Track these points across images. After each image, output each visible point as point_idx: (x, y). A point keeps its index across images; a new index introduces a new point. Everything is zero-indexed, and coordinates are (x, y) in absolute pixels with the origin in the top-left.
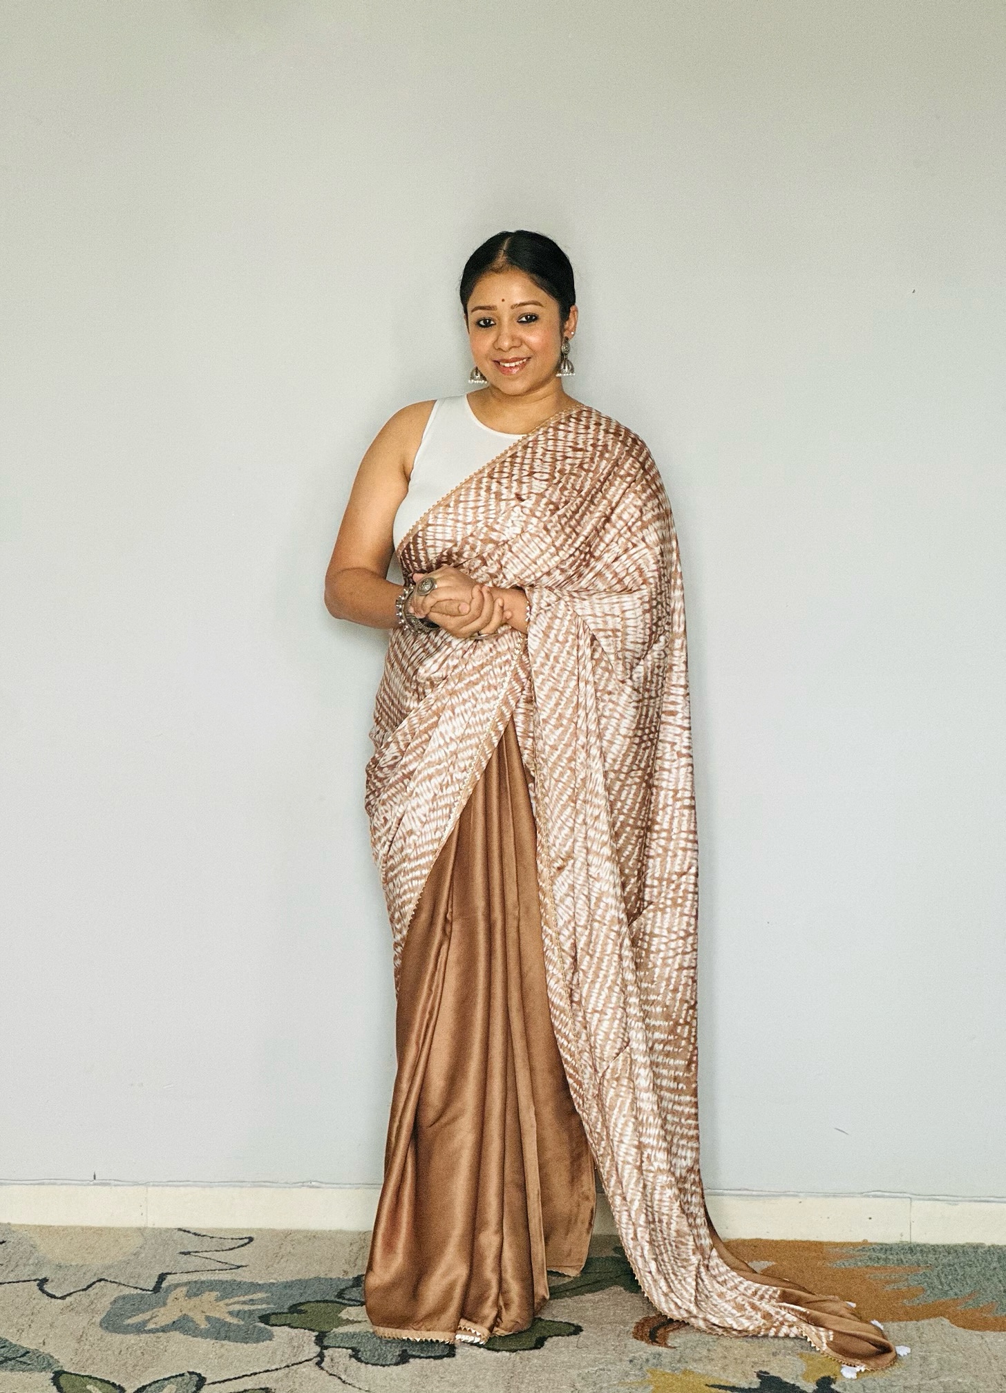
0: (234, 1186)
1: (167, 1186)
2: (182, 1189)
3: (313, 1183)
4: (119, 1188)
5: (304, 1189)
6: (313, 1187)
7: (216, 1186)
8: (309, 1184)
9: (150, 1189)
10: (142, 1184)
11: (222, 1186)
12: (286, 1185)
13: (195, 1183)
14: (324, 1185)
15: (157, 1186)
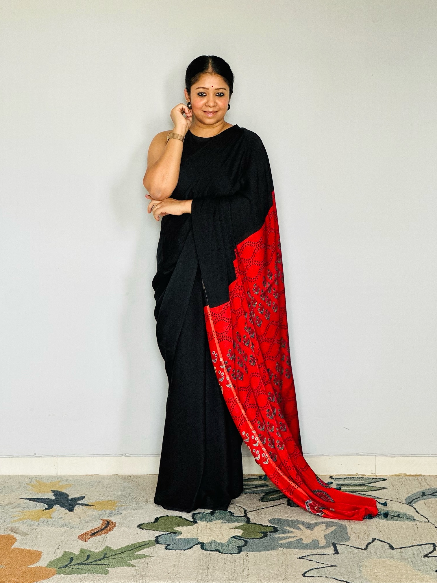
0: (94, 456)
1: (66, 457)
2: (72, 458)
3: (127, 455)
4: (45, 458)
5: (123, 457)
6: (126, 456)
7: (86, 457)
8: (125, 455)
9: (59, 459)
10: (55, 456)
11: (90, 457)
12: (115, 456)
13: (78, 456)
14: (131, 455)
15: (61, 457)
